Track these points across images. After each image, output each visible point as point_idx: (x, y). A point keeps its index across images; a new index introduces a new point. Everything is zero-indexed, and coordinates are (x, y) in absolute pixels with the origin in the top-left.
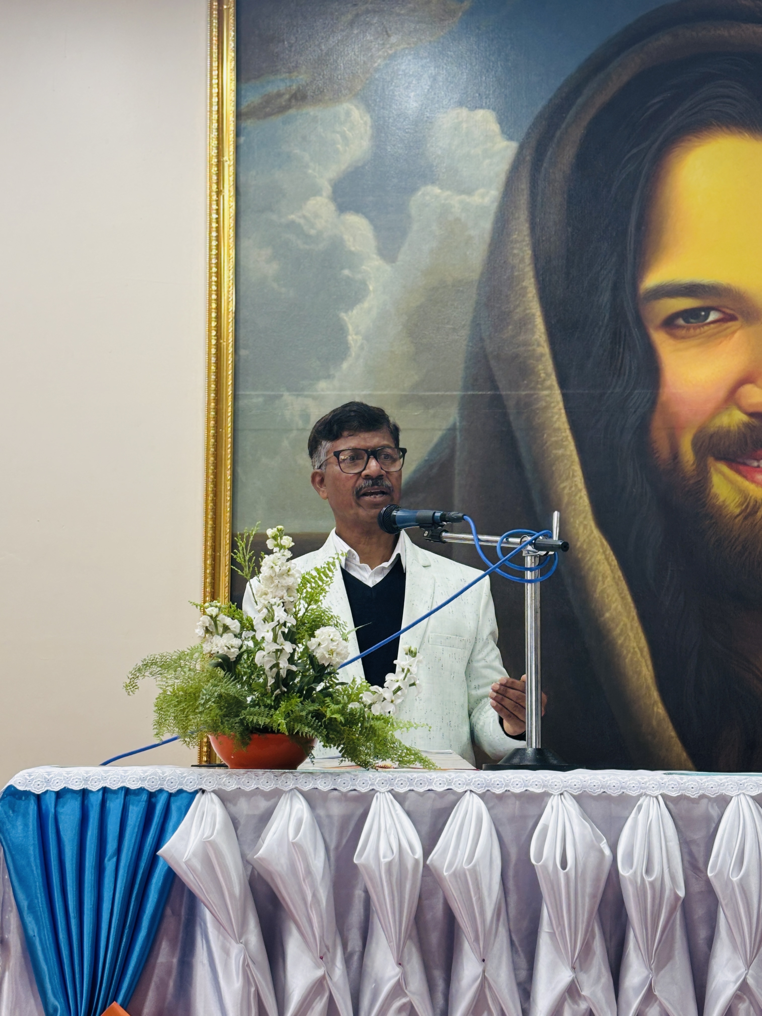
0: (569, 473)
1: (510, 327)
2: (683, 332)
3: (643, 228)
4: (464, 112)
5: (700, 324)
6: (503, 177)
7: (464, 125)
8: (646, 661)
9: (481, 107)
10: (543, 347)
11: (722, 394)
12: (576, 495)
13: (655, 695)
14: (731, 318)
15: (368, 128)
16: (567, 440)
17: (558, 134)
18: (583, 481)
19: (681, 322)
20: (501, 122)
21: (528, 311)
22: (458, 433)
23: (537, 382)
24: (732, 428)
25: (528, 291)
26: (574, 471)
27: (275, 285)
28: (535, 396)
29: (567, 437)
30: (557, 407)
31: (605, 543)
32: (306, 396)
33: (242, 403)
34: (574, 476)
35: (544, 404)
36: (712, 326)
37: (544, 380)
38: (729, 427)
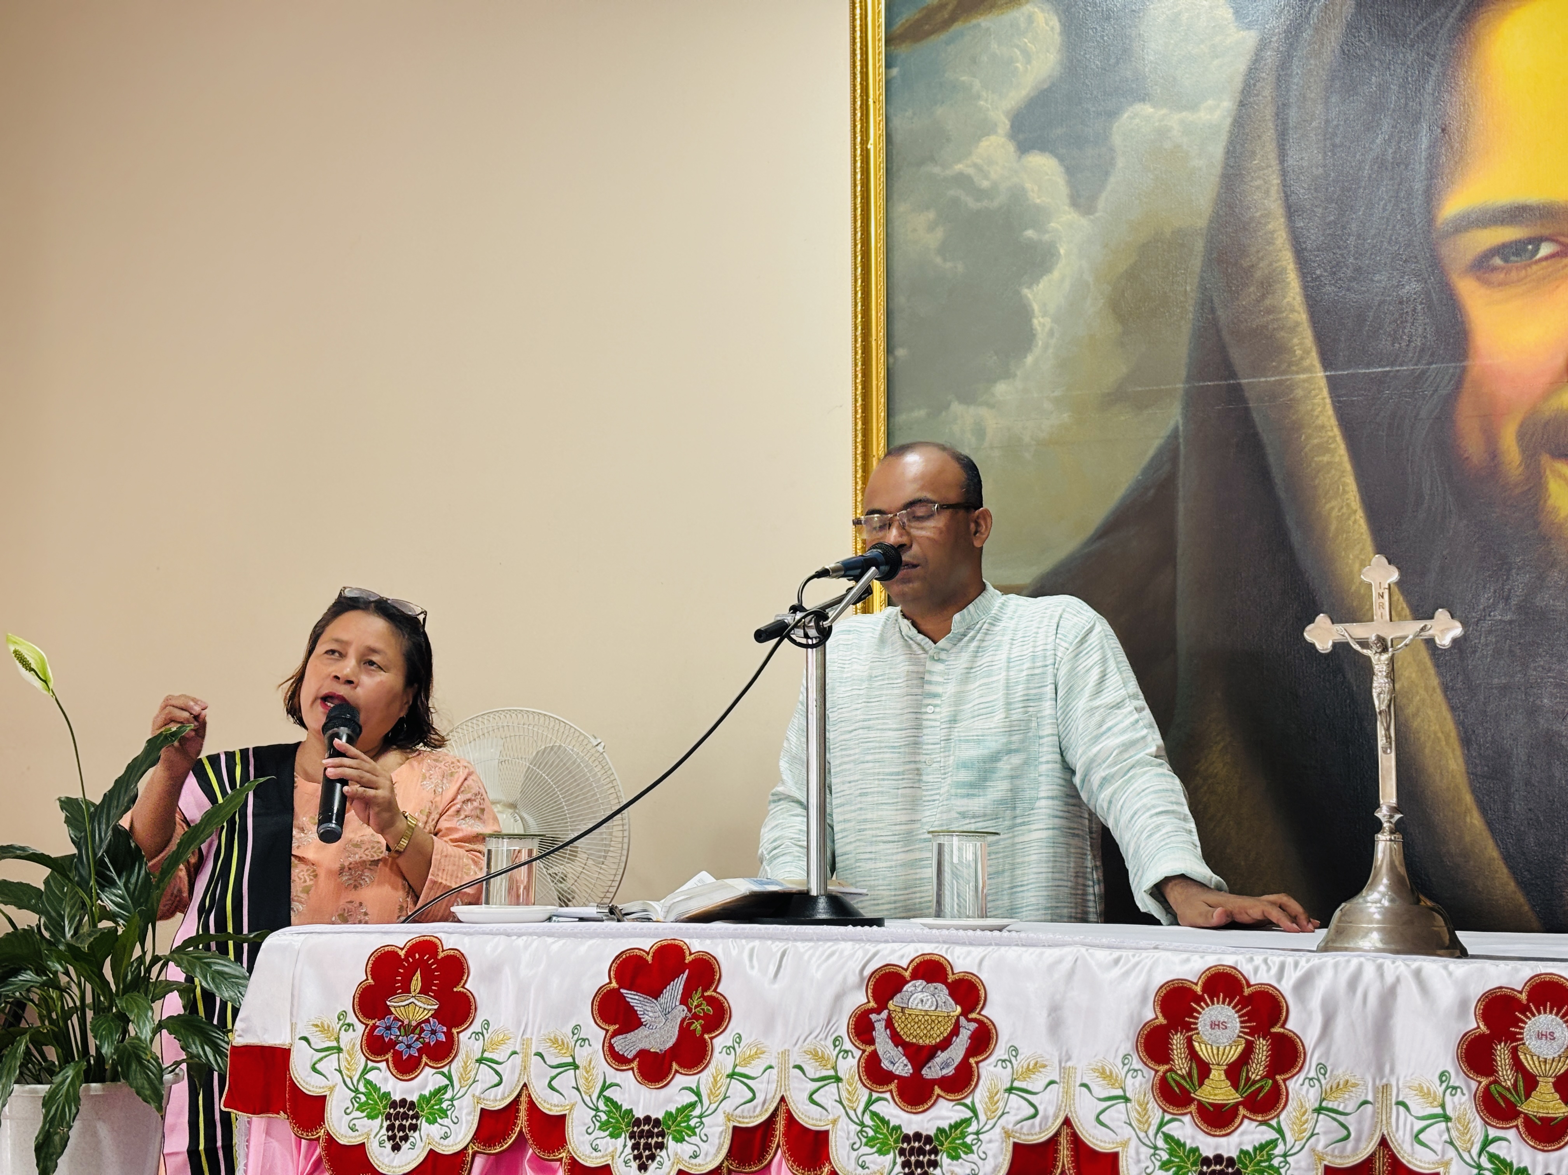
0: (1338, 488)
1: (1252, 289)
2: (1502, 276)
5: (1527, 262)
8: (1453, 752)
11: (1561, 361)
12: (1349, 519)
13: (1468, 799)
15: (1057, 36)
16: (1334, 441)
18: (1358, 498)
19: (1498, 262)
21: (1275, 265)
22: (1181, 440)
25: (1276, 235)
26: (1345, 485)
27: (938, 260)
28: (1288, 383)
29: (1335, 437)
30: (1321, 396)
32: (982, 404)
34: (1345, 492)
35: (1301, 392)
36: (1544, 264)
37: (1302, 358)
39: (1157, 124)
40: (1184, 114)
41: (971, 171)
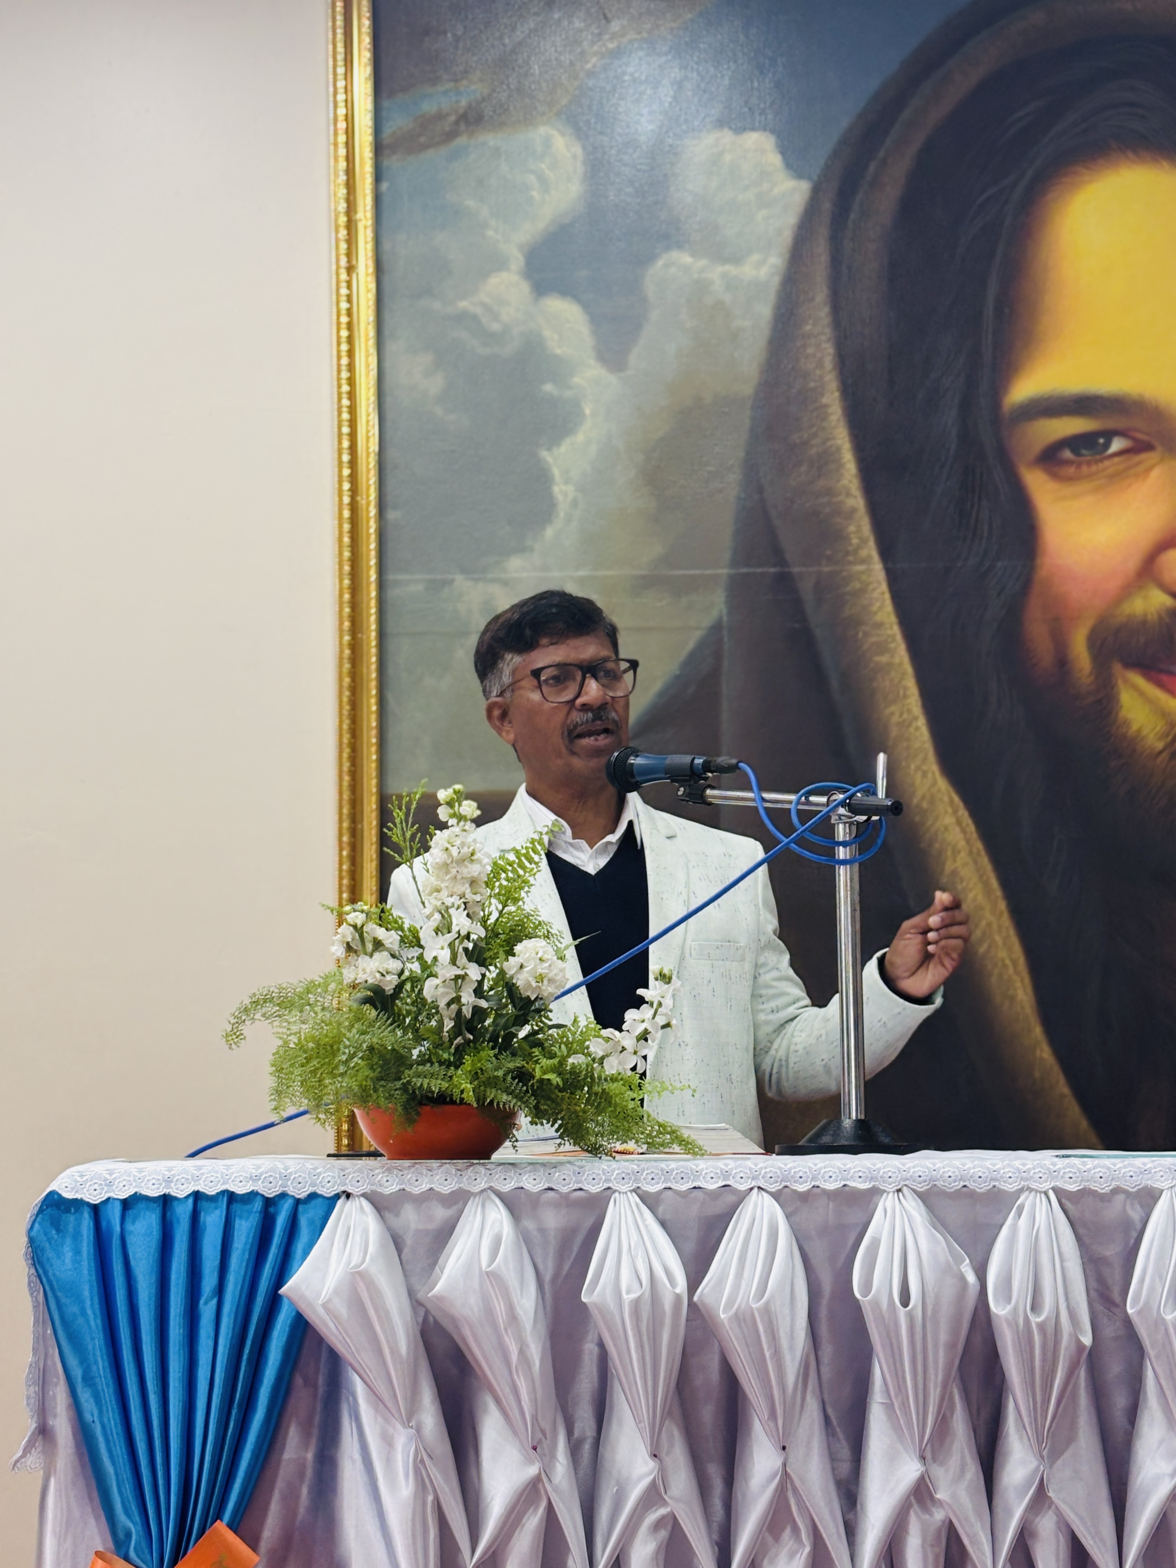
0: (898, 692)
1: (803, 468)
2: (1071, 470)
3: (1006, 310)
4: (727, 136)
5: (1098, 457)
6: (787, 237)
7: (728, 157)
8: (1022, 981)
9: (753, 129)
10: (855, 497)
11: (1133, 564)
12: (909, 725)
13: (1038, 1031)
14: (1146, 447)
15: (579, 164)
16: (894, 640)
17: (872, 168)
18: (919, 703)
19: (1067, 454)
20: (783, 150)
21: (829, 443)
22: (725, 633)
23: (847, 553)
24: (1149, 617)
25: (830, 410)
26: (906, 688)
27: (439, 411)
28: (845, 574)
29: (893, 637)
30: (879, 590)
31: (956, 799)
32: (492, 581)
33: (392, 593)
34: (905, 696)
35: (857, 585)
36: (1116, 459)
37: (859, 547)
38: (1145, 615)
39: (696, 276)
40: (728, 268)
41: (479, 311)
